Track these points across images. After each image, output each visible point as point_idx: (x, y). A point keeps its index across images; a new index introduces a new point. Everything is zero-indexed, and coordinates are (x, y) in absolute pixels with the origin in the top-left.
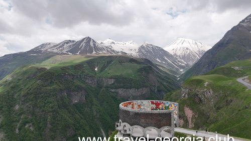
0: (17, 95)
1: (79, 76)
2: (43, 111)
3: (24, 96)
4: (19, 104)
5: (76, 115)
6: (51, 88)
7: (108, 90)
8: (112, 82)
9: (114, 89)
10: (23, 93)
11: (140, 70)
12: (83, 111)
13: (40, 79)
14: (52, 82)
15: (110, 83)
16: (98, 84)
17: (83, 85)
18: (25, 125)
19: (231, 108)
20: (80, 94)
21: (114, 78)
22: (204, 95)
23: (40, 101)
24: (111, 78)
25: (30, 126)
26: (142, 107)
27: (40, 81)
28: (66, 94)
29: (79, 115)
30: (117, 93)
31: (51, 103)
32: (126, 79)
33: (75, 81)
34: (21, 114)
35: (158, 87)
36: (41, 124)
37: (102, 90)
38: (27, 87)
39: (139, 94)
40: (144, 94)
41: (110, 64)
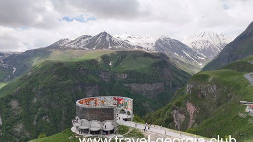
0: (34, 89)
1: (93, 71)
2: (58, 104)
3: (41, 90)
4: (37, 97)
6: (66, 82)
7: (121, 84)
8: (126, 77)
9: (127, 83)
10: (40, 87)
11: (155, 65)
13: (55, 74)
14: (67, 77)
15: (123, 78)
16: (112, 79)
17: (97, 80)
18: (42, 117)
19: (229, 104)
20: (93, 89)
21: (127, 73)
22: (207, 91)
23: (56, 95)
24: (124, 73)
25: (46, 118)
26: (105, 103)
27: (56, 75)
28: (80, 88)
31: (65, 97)
32: (139, 74)
33: (89, 76)
34: (38, 107)
35: (173, 82)
36: (57, 116)
37: (115, 84)
38: (44, 81)
39: (152, 88)
40: (158, 89)
41: (125, 59)
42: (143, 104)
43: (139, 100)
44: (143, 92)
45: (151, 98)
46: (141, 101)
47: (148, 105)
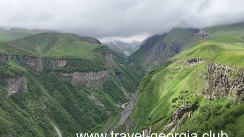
1: (15, 57)
5: (17, 112)
7: (58, 74)
8: (64, 64)
9: (67, 72)
11: (96, 50)
12: (27, 104)
15: (61, 66)
16: (45, 67)
17: (23, 69)
21: (66, 60)
24: (62, 59)
29: (19, 111)
30: (71, 78)
32: (81, 60)
33: (10, 63)
35: (116, 69)
37: (50, 74)
39: (97, 78)
40: (103, 78)
41: (57, 43)
42: (89, 97)
43: (83, 92)
44: (86, 83)
45: (96, 89)
46: (86, 94)
47: (94, 97)
